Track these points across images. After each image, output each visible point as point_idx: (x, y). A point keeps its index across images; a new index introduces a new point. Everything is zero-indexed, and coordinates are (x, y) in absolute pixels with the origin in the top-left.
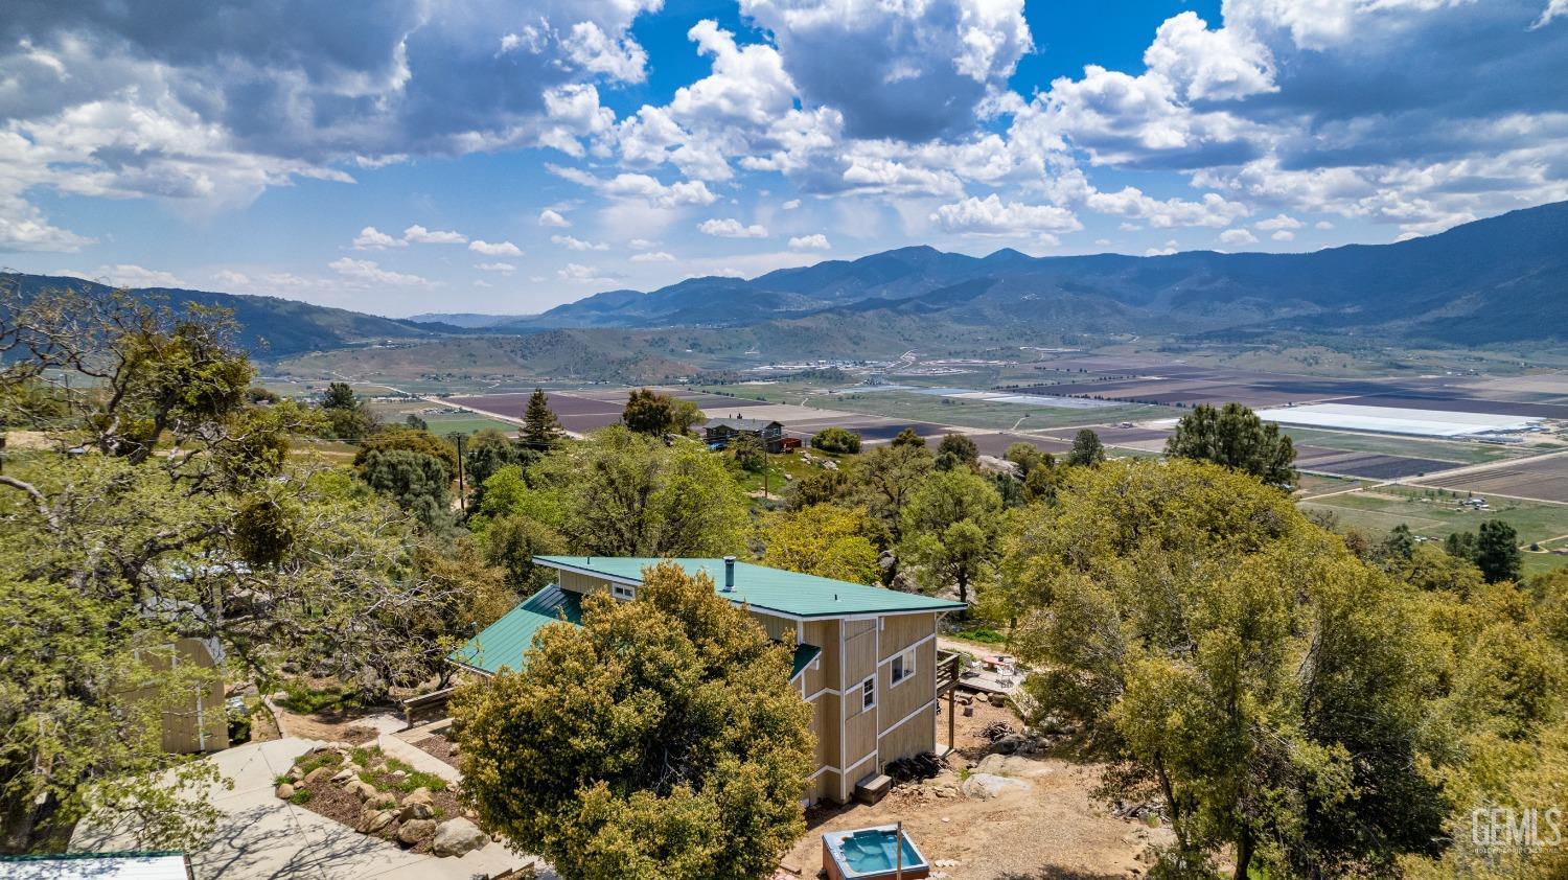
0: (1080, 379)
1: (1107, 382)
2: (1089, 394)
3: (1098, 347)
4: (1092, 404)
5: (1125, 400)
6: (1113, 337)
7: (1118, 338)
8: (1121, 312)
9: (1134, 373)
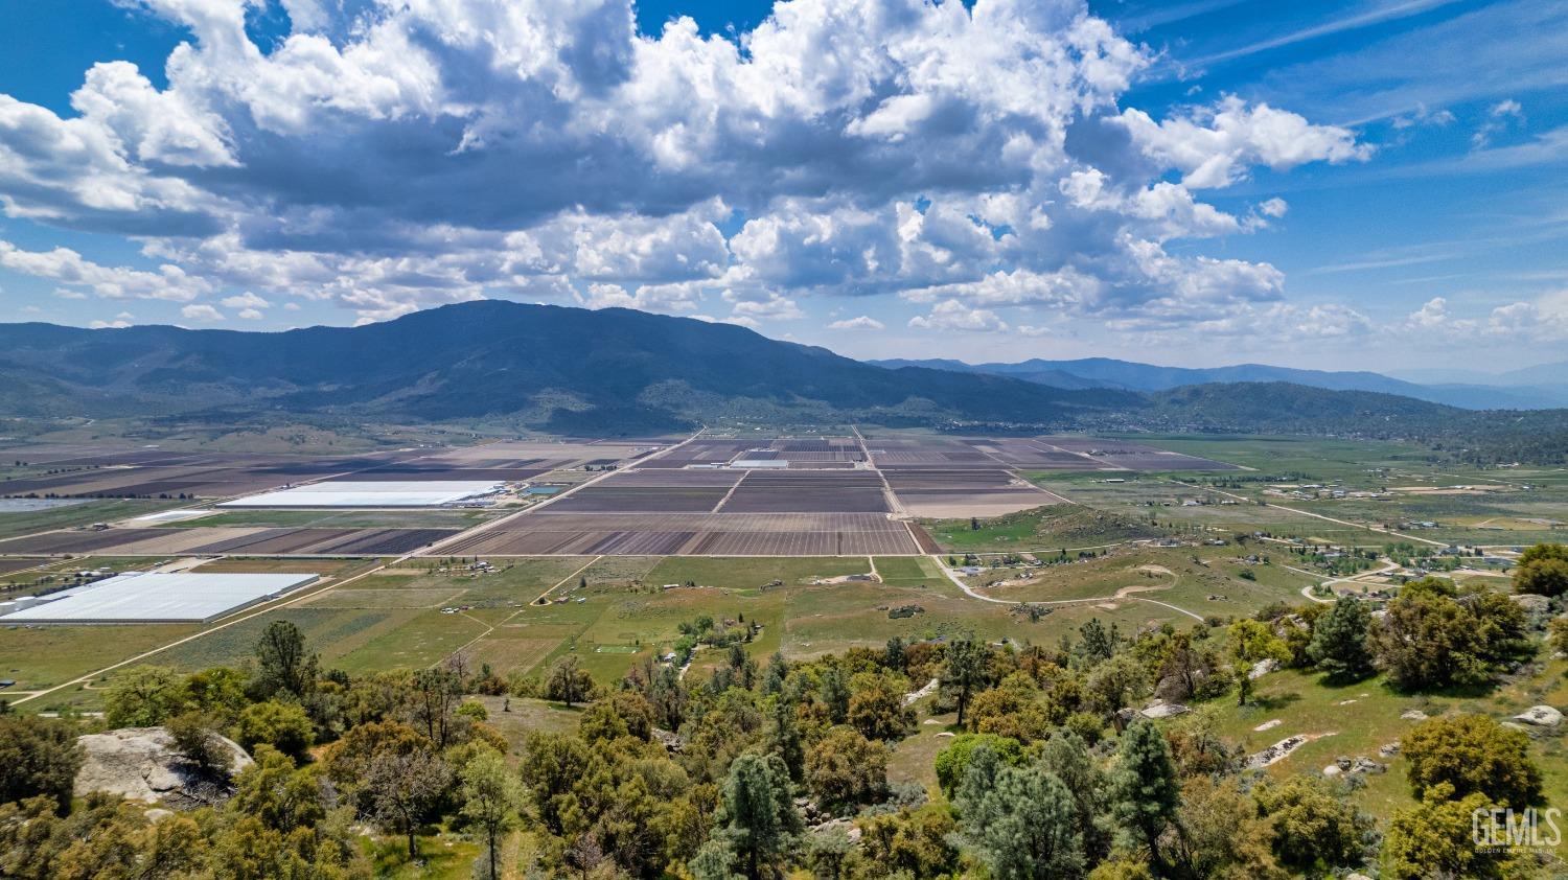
0: (17, 474)
1: (55, 477)
2: (36, 492)
3: (38, 434)
4: (41, 505)
5: (91, 495)
6: (57, 421)
7: (65, 422)
8: (67, 392)
9: (96, 462)
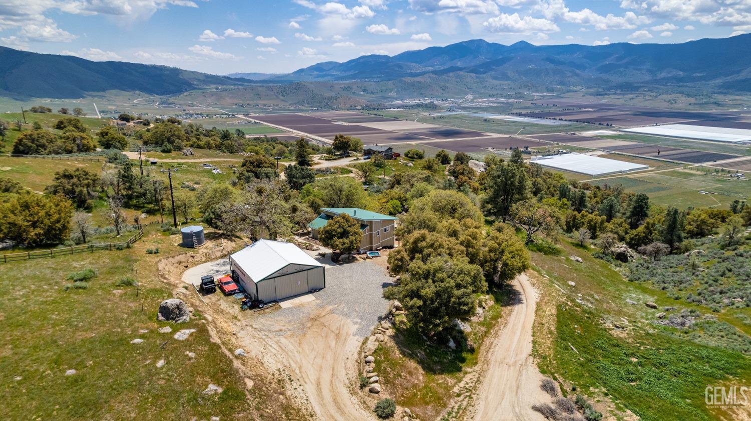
0: (553, 110)
1: (566, 111)
2: (556, 118)
3: (564, 93)
4: (557, 123)
5: (577, 121)
6: (572, 88)
7: (575, 88)
8: (577, 75)
9: (580, 107)
